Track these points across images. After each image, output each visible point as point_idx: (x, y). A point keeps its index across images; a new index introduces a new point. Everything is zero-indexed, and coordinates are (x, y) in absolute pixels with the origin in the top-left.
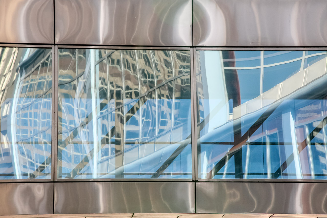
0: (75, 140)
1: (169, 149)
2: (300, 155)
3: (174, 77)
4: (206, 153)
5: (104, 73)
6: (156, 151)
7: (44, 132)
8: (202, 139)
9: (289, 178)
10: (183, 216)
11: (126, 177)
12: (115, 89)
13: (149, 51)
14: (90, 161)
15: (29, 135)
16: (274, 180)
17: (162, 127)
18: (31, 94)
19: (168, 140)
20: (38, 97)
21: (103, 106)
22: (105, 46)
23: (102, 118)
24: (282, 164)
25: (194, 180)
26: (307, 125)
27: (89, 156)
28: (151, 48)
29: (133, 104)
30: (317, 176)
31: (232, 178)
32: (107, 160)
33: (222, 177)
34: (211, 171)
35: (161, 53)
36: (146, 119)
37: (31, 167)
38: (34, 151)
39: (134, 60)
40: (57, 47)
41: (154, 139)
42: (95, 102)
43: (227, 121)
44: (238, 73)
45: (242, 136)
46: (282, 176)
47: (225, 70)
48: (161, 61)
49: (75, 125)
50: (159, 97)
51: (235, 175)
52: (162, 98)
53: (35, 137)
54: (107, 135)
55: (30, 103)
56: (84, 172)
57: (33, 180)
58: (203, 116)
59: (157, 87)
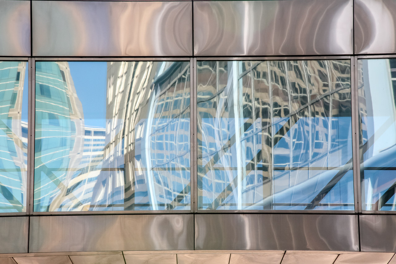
0: (216, 166)
1: (325, 176)
3: (330, 91)
4: (371, 181)
5: (248, 88)
6: (311, 178)
7: (181, 156)
8: (366, 163)
10: (345, 254)
11: (276, 208)
12: (261, 107)
13: (300, 61)
14: (234, 190)
15: (165, 160)
17: (316, 150)
18: (167, 114)
19: (324, 165)
20: (175, 117)
21: (247, 126)
22: (250, 57)
23: (246, 141)
25: (357, 212)
27: (232, 184)
28: (304, 58)
29: (282, 124)
33: (391, 209)
34: (378, 202)
35: (315, 64)
36: (297, 140)
37: (168, 196)
38: (171, 178)
39: (283, 71)
40: (195, 59)
41: (308, 164)
42: (238, 121)
47: (394, 82)
48: (314, 73)
49: (216, 148)
50: (313, 114)
52: (316, 116)
53: (171, 162)
54: (253, 160)
55: (165, 124)
56: (227, 202)
57: (170, 211)
58: (366, 137)
59: (310, 104)
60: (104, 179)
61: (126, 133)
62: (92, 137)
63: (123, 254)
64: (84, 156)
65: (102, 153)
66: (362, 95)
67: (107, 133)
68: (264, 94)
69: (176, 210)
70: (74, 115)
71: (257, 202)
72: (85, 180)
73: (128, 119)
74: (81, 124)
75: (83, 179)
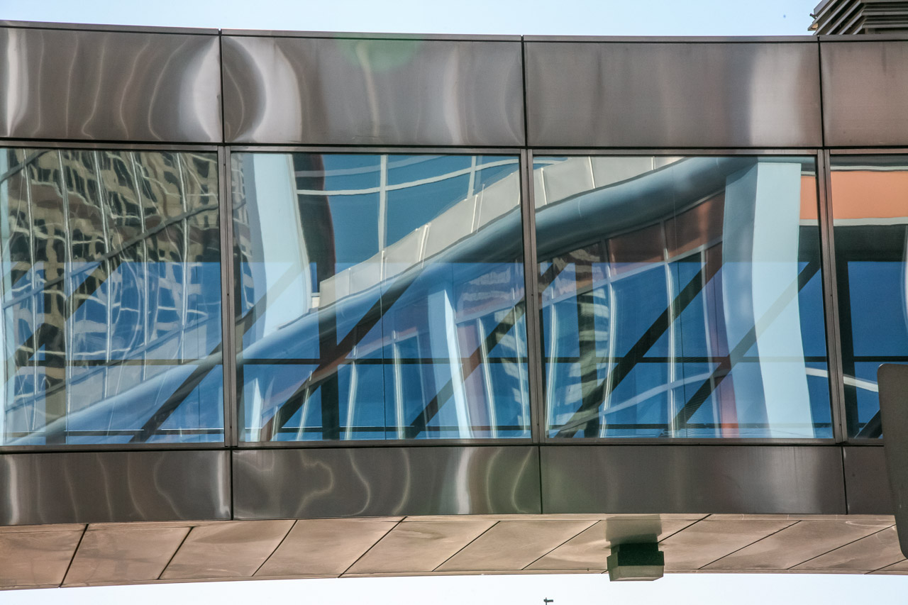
2: (466, 385)
3: (185, 211)
4: (259, 383)
5: (20, 201)
6: (146, 380)
8: (248, 352)
9: (444, 436)
10: (204, 526)
11: (71, 441)
12: (50, 238)
13: (127, 153)
16: (411, 441)
17: (164, 326)
19: (175, 357)
21: (17, 277)
23: (18, 306)
24: (428, 403)
25: (228, 445)
26: (483, 318)
28: (132, 146)
29: (90, 273)
30: (502, 431)
31: (316, 438)
32: (30, 402)
33: (295, 437)
34: (271, 422)
35: (157, 158)
36: (123, 305)
39: (93, 172)
41: (142, 354)
43: (307, 312)
44: (331, 204)
45: (338, 342)
46: (427, 432)
47: (300, 196)
48: (156, 177)
50: (153, 255)
51: (321, 434)
52: (161, 259)
54: (30, 343)
58: (251, 299)
59: (148, 234)
66: (244, 221)
68: (57, 213)
71: (39, 428)
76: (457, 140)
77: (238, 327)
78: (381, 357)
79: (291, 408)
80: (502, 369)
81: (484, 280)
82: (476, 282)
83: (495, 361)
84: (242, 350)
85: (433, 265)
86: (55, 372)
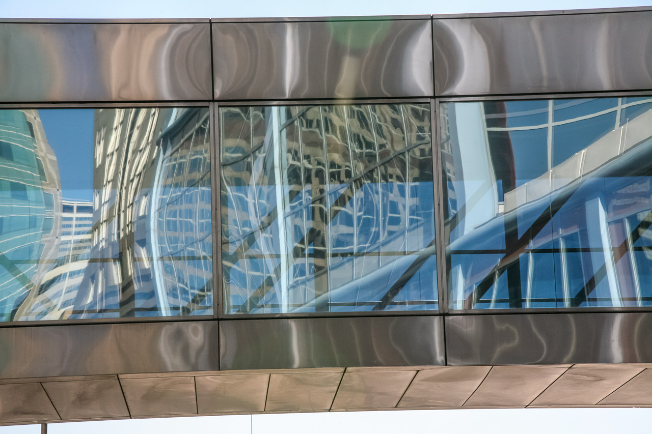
0: (252, 252)
1: (401, 262)
2: (617, 269)
4: (462, 268)
5: (294, 142)
6: (382, 267)
7: (202, 240)
8: (453, 245)
9: (600, 305)
10: (426, 370)
11: (333, 310)
12: (314, 167)
13: (366, 106)
14: (276, 285)
15: (180, 245)
16: (575, 308)
17: (392, 228)
18: (180, 178)
19: (401, 249)
20: (192, 184)
21: (294, 196)
22: (293, 101)
23: (294, 215)
24: (588, 281)
25: (442, 312)
26: (628, 218)
27: (273, 276)
28: (369, 101)
29: (342, 191)
30: (645, 301)
31: (505, 307)
32: (304, 283)
33: (489, 306)
34: (471, 296)
35: (386, 109)
36: (365, 214)
37: (184, 296)
38: (188, 270)
39: (342, 119)
40: (216, 104)
41: (378, 248)
42: (281, 189)
43: (495, 216)
44: (511, 137)
45: (519, 238)
46: (587, 302)
47: (489, 132)
48: (386, 122)
49: (250, 227)
50: (385, 177)
51: (508, 303)
52: (390, 180)
53: (187, 248)
54: (302, 242)
55: (179, 193)
56: (267, 302)
57: (187, 317)
58: (455, 207)
59: (380, 163)
60: (92, 274)
61: (123, 209)
62: (75, 215)
63: (118, 379)
64: (63, 241)
65: (89, 236)
66: (449, 152)
67: (95, 208)
68: (319, 150)
69: (196, 315)
70: (49, 184)
71: (309, 302)
72: (65, 274)
73: (125, 188)
74: (59, 197)
75: (63, 272)
76: (607, 86)
77: (446, 227)
78: (551, 247)
79: (485, 286)
80: (644, 255)
81: (628, 190)
82: (623, 191)
83: (638, 249)
84: (449, 244)
85: (589, 179)
86: (319, 262)
